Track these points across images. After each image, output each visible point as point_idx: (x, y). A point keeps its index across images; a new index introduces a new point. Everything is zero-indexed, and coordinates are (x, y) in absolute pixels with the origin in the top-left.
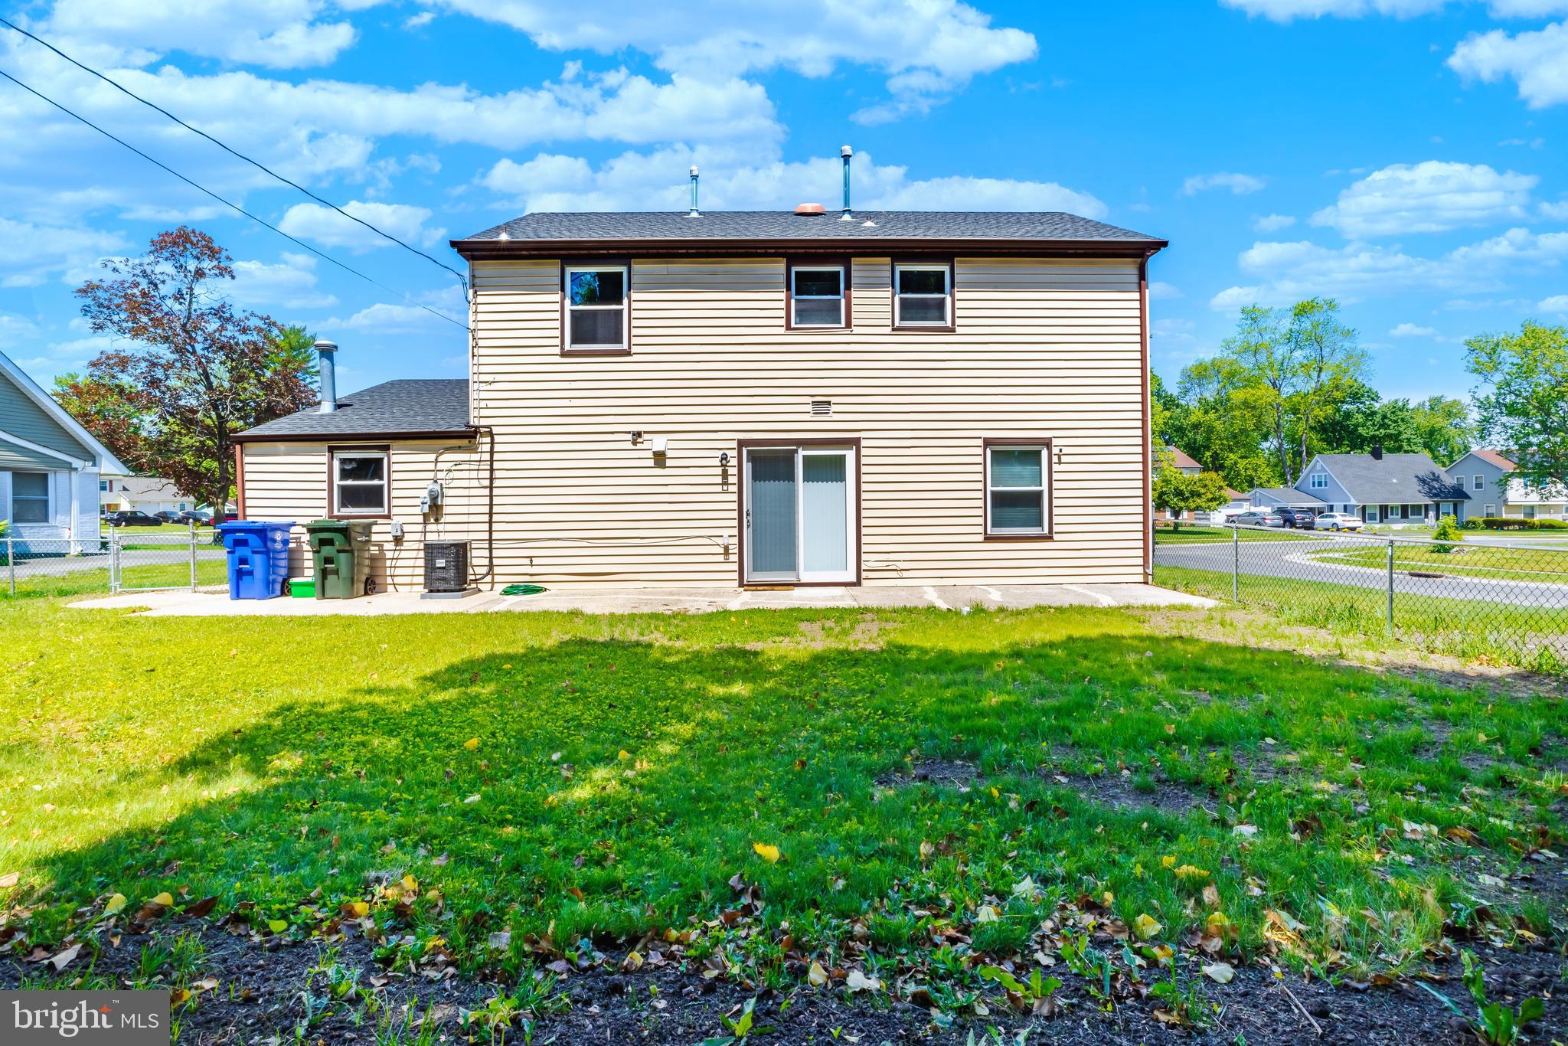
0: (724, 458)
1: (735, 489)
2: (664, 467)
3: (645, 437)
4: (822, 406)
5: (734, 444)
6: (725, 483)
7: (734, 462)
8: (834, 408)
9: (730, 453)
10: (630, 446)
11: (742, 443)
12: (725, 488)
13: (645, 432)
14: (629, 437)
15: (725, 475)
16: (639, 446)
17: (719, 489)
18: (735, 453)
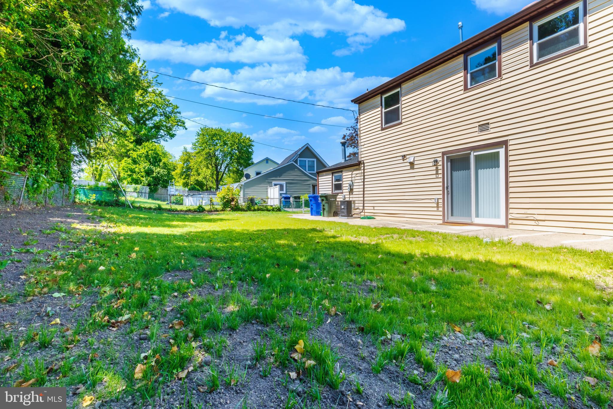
0: (436, 161)
1: (441, 176)
2: (414, 169)
3: (407, 157)
4: (484, 127)
5: (440, 155)
6: (437, 173)
7: (440, 163)
8: (491, 126)
9: (438, 159)
10: (402, 161)
11: (444, 154)
12: (437, 176)
13: (407, 155)
14: (401, 158)
15: (437, 170)
16: (405, 161)
17: (434, 176)
18: (440, 159)
